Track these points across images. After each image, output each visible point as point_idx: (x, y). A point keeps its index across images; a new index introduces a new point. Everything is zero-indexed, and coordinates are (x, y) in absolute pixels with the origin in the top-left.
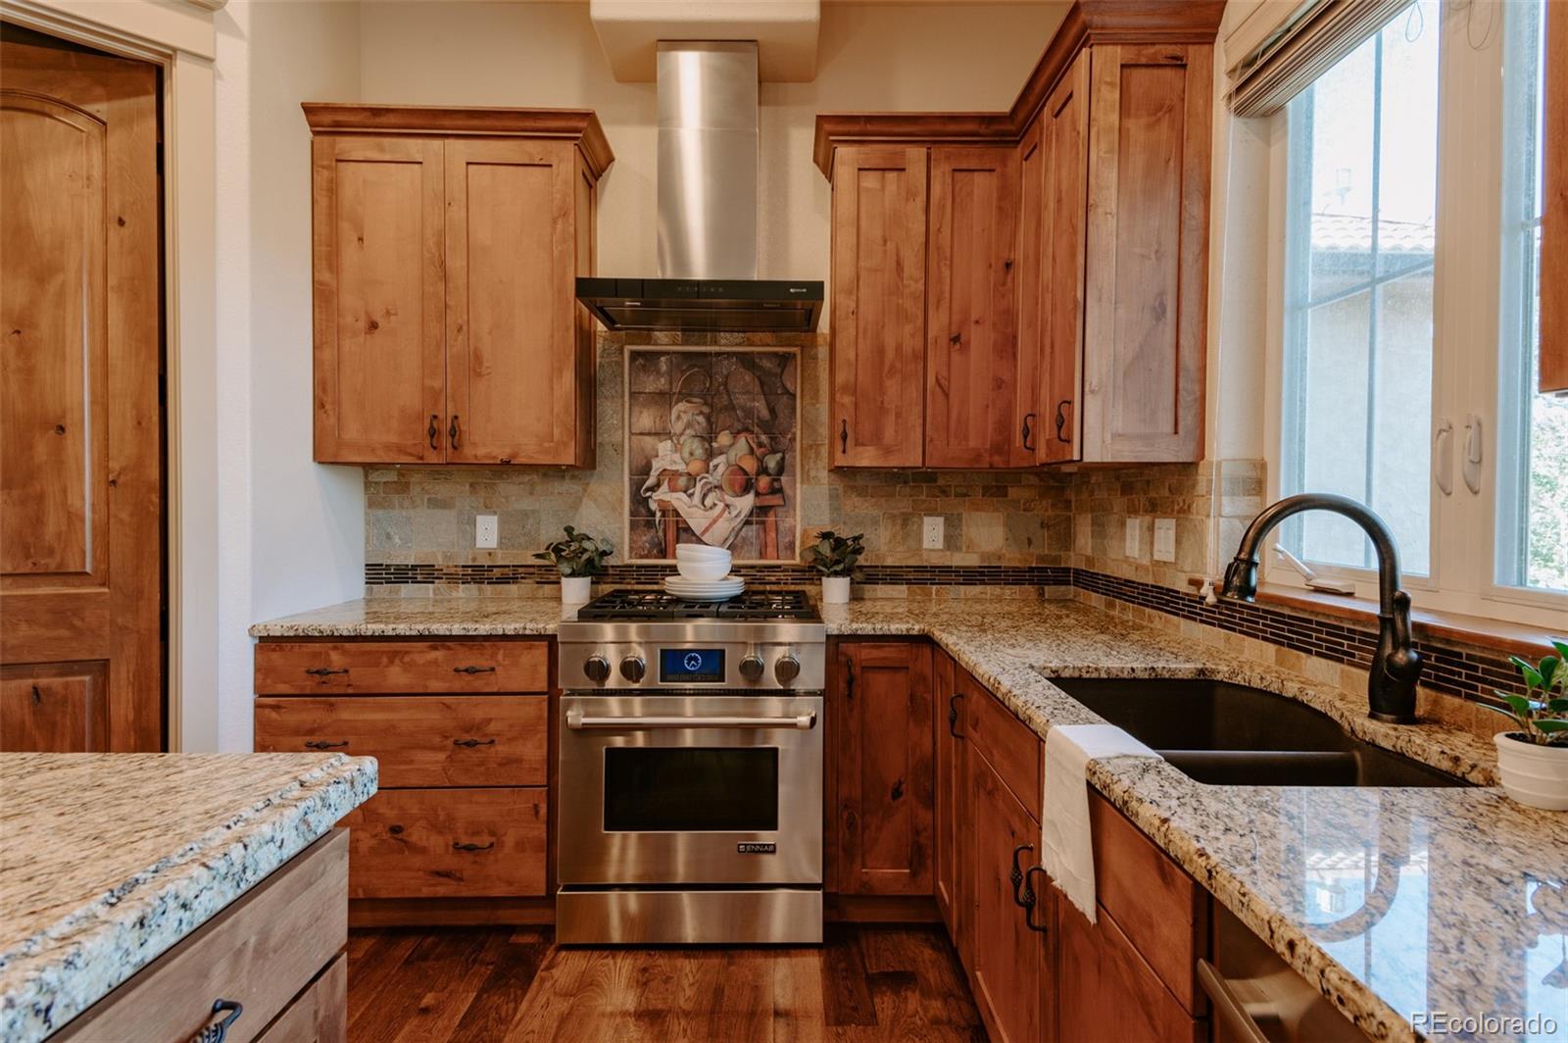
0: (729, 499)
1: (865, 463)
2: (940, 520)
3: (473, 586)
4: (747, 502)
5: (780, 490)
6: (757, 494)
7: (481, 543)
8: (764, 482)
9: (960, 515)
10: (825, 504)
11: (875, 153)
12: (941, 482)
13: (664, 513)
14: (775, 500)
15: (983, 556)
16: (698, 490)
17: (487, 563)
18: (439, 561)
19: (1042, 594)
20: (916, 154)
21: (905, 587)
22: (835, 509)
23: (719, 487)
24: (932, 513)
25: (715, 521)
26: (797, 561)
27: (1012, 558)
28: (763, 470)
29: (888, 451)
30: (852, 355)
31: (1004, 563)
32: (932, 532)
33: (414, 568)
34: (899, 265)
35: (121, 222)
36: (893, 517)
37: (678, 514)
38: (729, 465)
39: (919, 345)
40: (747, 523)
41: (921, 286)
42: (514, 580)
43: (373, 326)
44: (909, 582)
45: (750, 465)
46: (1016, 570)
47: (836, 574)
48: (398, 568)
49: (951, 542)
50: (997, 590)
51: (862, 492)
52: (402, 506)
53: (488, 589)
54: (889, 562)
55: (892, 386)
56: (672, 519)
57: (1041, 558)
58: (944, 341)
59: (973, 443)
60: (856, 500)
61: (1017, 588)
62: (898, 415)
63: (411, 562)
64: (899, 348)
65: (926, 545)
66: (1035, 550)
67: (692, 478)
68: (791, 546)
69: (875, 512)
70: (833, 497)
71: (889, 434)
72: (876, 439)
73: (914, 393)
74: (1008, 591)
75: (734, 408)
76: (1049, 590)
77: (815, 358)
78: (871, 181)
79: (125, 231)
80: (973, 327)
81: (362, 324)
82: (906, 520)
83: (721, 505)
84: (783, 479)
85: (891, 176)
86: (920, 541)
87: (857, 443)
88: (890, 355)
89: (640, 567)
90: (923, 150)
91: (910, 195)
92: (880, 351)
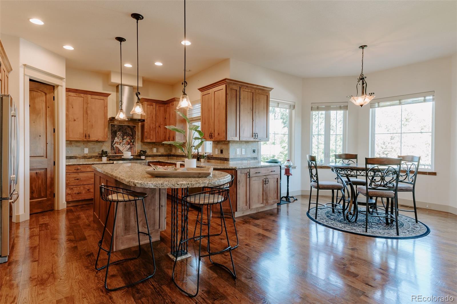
0: (126, 146)
1: (148, 141)
2: (156, 149)
3: (84, 159)
4: (129, 146)
5: (134, 145)
6: (130, 145)
7: (85, 152)
8: (131, 143)
9: (158, 148)
10: (140, 146)
11: (149, 103)
12: (156, 144)
13: (116, 148)
14: (133, 146)
15: (161, 153)
16: (121, 144)
17: (86, 155)
18: (77, 156)
19: (168, 158)
20: (154, 104)
21: (151, 157)
22: (142, 147)
23: (124, 144)
24: (155, 148)
25: (124, 149)
26: (136, 154)
27: (165, 153)
28: (131, 142)
29: (151, 140)
30: (147, 128)
31: (164, 154)
32: (155, 150)
33: (73, 157)
34: (152, 117)
35: (49, 107)
36: (149, 148)
37: (118, 148)
38: (126, 141)
39: (155, 127)
40: (129, 149)
41: (155, 120)
42: (91, 158)
43: (75, 120)
44: (152, 157)
45: (129, 141)
46: (165, 155)
47: (143, 156)
48: (70, 157)
49: (157, 151)
50: (163, 157)
51: (145, 145)
52: (70, 147)
53: (86, 159)
54: (149, 154)
55: (152, 132)
56: (117, 149)
57: (168, 153)
58: (158, 127)
59: (162, 139)
60: (145, 146)
61: (165, 157)
62: (153, 135)
63: (72, 156)
64: (153, 127)
65: (154, 152)
66: (168, 152)
67: (120, 143)
68: (135, 152)
69: (147, 147)
70: (141, 145)
71: (151, 138)
72: (150, 138)
73: (154, 133)
74: (164, 158)
75: (127, 133)
76: (169, 157)
77: (139, 126)
78: (149, 106)
79: (49, 109)
80: (161, 125)
81: (73, 120)
82: (151, 149)
83: (125, 147)
84: (134, 143)
85: (151, 106)
86: (153, 151)
87: (147, 139)
88: (151, 128)
89: (112, 156)
90: (155, 104)
91: (154, 109)
92: (150, 127)
